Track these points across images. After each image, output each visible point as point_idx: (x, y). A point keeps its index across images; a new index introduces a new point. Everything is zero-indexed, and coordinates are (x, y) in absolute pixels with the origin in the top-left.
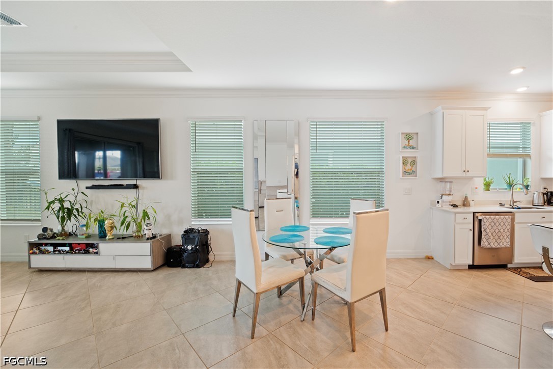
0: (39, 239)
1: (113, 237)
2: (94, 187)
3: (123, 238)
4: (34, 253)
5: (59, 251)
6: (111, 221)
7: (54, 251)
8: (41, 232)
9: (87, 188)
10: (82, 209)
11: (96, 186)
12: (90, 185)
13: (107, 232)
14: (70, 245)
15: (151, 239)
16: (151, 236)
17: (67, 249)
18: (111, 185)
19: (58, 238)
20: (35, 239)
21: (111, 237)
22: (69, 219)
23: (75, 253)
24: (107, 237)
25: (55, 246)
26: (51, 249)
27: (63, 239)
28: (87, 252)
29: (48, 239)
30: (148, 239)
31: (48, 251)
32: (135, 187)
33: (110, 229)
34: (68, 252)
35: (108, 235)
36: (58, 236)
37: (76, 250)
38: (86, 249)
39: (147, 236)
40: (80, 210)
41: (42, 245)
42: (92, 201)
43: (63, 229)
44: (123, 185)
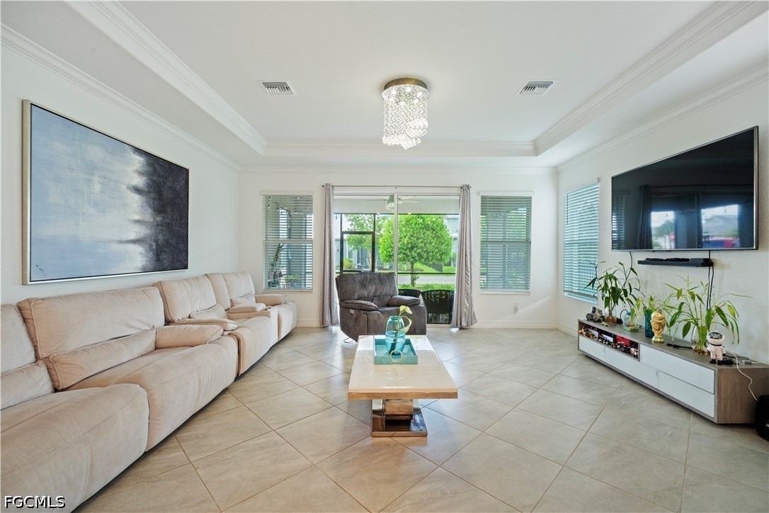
0: (588, 320)
1: (662, 340)
2: (649, 262)
3: (676, 347)
4: (581, 333)
5: (603, 339)
6: (660, 315)
7: (599, 338)
8: (590, 312)
9: (640, 262)
10: (631, 291)
11: (651, 260)
12: (643, 259)
13: (653, 330)
14: (614, 337)
15: (720, 363)
16: (721, 358)
17: (611, 339)
18: (672, 260)
19: (603, 323)
20: (584, 319)
21: (659, 340)
22: (616, 302)
23: (616, 348)
24: (653, 339)
25: (601, 332)
26: (596, 334)
27: (607, 326)
28: (627, 351)
29: (595, 321)
30: (713, 362)
31: (593, 335)
32: (708, 263)
33: (657, 327)
34: (610, 343)
35: (656, 335)
36: (604, 320)
37: (618, 344)
38: (628, 347)
39: (712, 357)
40: (628, 291)
41: (590, 327)
42: (646, 282)
43: (611, 314)
44: (688, 260)
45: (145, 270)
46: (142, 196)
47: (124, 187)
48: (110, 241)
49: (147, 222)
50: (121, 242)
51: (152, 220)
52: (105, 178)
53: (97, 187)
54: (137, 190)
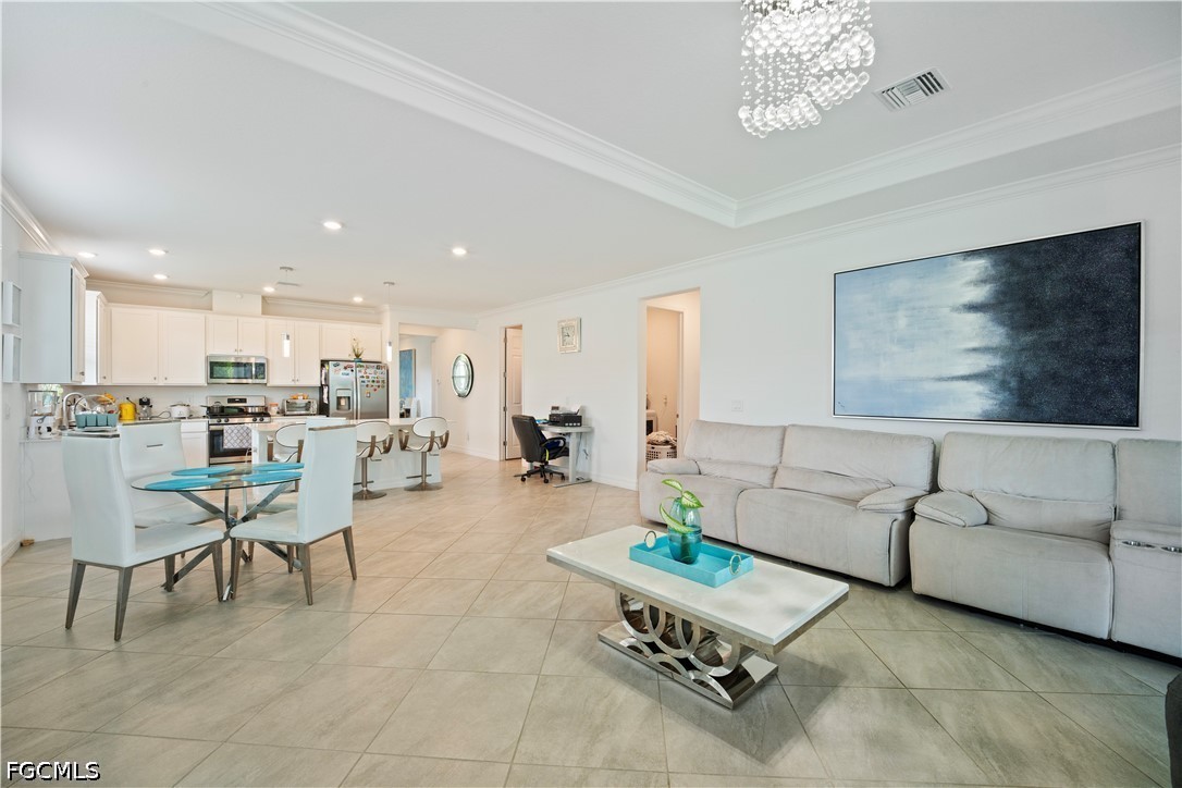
45: (989, 418)
46: (984, 312)
47: (946, 311)
48: (921, 380)
49: (996, 348)
50: (940, 379)
51: (1007, 343)
52: (914, 309)
53: (902, 322)
54: (973, 308)
